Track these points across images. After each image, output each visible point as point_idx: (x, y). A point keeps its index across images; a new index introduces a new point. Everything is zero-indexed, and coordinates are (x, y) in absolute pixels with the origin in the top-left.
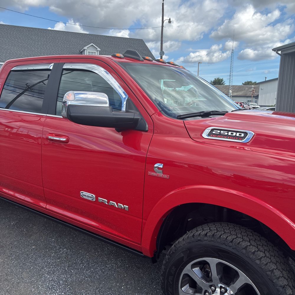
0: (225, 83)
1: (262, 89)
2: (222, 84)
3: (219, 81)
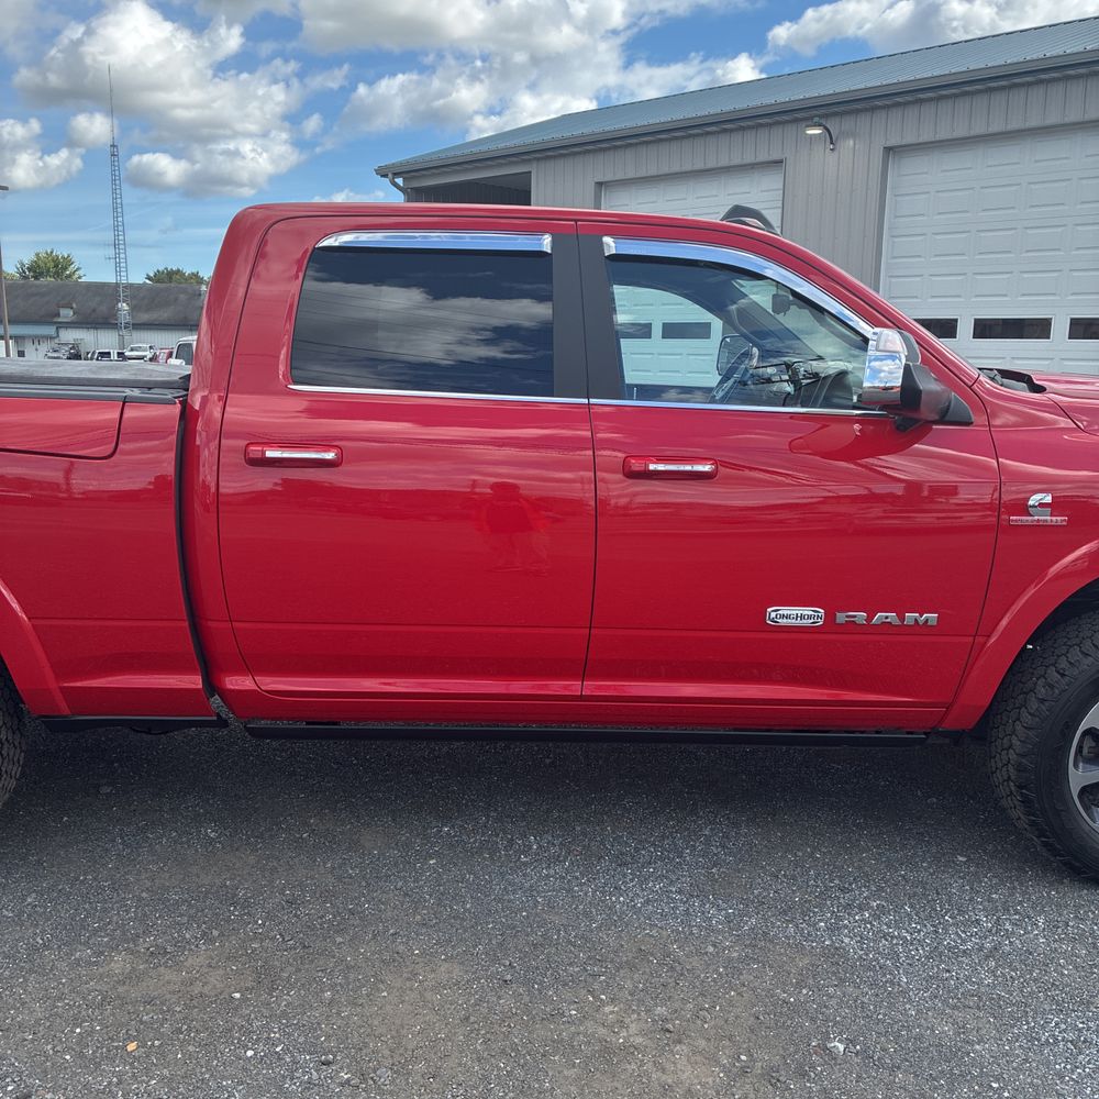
0: (72, 269)
2: (70, 276)
3: (56, 266)
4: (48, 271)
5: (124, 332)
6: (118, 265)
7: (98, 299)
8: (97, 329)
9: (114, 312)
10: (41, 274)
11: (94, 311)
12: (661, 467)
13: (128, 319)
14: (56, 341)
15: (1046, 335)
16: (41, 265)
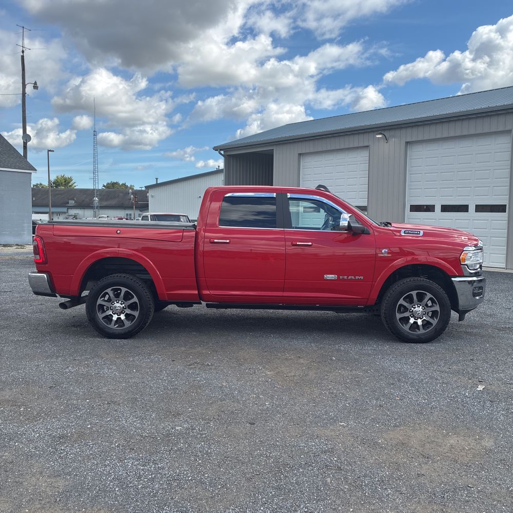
0: (72, 182)
1: (152, 196)
2: (71, 186)
3: (65, 181)
4: (62, 183)
5: (96, 210)
6: (94, 181)
7: (85, 196)
8: (84, 208)
9: (92, 201)
10: (59, 185)
11: (83, 201)
12: (300, 243)
13: (98, 204)
14: (67, 214)
15: (467, 211)
16: (59, 181)
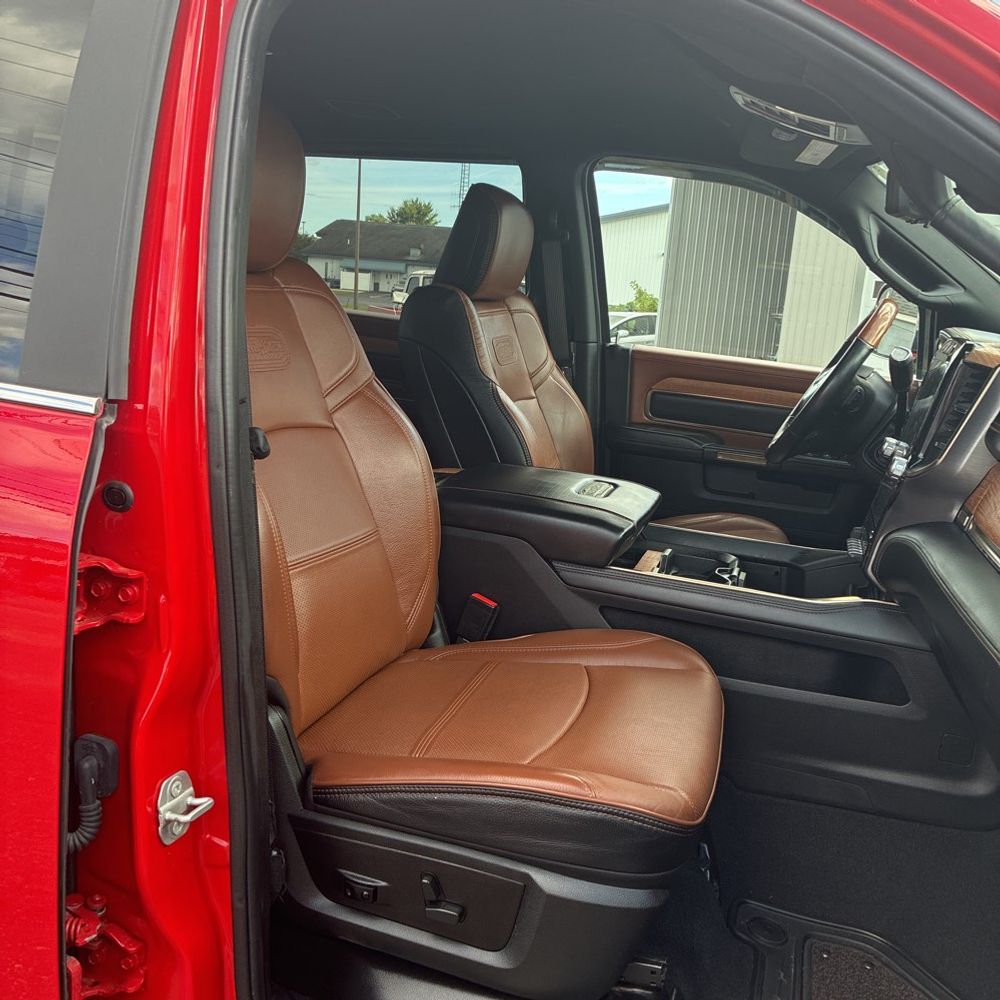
0: (430, 215)
2: (428, 221)
3: (419, 213)
4: (412, 217)
10: (407, 219)
14: (404, 276)
16: (408, 211)
